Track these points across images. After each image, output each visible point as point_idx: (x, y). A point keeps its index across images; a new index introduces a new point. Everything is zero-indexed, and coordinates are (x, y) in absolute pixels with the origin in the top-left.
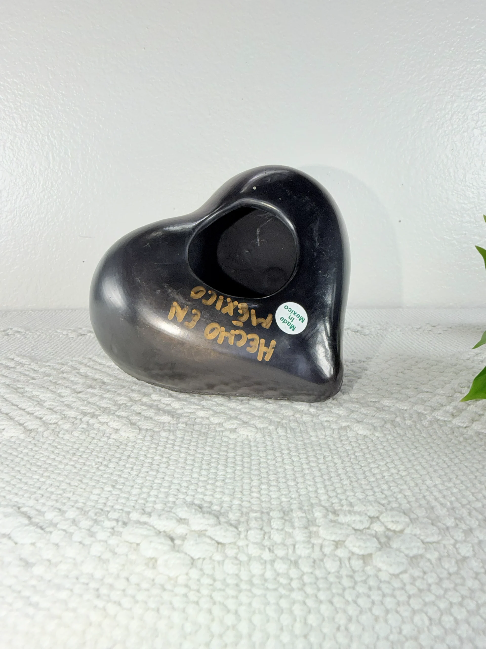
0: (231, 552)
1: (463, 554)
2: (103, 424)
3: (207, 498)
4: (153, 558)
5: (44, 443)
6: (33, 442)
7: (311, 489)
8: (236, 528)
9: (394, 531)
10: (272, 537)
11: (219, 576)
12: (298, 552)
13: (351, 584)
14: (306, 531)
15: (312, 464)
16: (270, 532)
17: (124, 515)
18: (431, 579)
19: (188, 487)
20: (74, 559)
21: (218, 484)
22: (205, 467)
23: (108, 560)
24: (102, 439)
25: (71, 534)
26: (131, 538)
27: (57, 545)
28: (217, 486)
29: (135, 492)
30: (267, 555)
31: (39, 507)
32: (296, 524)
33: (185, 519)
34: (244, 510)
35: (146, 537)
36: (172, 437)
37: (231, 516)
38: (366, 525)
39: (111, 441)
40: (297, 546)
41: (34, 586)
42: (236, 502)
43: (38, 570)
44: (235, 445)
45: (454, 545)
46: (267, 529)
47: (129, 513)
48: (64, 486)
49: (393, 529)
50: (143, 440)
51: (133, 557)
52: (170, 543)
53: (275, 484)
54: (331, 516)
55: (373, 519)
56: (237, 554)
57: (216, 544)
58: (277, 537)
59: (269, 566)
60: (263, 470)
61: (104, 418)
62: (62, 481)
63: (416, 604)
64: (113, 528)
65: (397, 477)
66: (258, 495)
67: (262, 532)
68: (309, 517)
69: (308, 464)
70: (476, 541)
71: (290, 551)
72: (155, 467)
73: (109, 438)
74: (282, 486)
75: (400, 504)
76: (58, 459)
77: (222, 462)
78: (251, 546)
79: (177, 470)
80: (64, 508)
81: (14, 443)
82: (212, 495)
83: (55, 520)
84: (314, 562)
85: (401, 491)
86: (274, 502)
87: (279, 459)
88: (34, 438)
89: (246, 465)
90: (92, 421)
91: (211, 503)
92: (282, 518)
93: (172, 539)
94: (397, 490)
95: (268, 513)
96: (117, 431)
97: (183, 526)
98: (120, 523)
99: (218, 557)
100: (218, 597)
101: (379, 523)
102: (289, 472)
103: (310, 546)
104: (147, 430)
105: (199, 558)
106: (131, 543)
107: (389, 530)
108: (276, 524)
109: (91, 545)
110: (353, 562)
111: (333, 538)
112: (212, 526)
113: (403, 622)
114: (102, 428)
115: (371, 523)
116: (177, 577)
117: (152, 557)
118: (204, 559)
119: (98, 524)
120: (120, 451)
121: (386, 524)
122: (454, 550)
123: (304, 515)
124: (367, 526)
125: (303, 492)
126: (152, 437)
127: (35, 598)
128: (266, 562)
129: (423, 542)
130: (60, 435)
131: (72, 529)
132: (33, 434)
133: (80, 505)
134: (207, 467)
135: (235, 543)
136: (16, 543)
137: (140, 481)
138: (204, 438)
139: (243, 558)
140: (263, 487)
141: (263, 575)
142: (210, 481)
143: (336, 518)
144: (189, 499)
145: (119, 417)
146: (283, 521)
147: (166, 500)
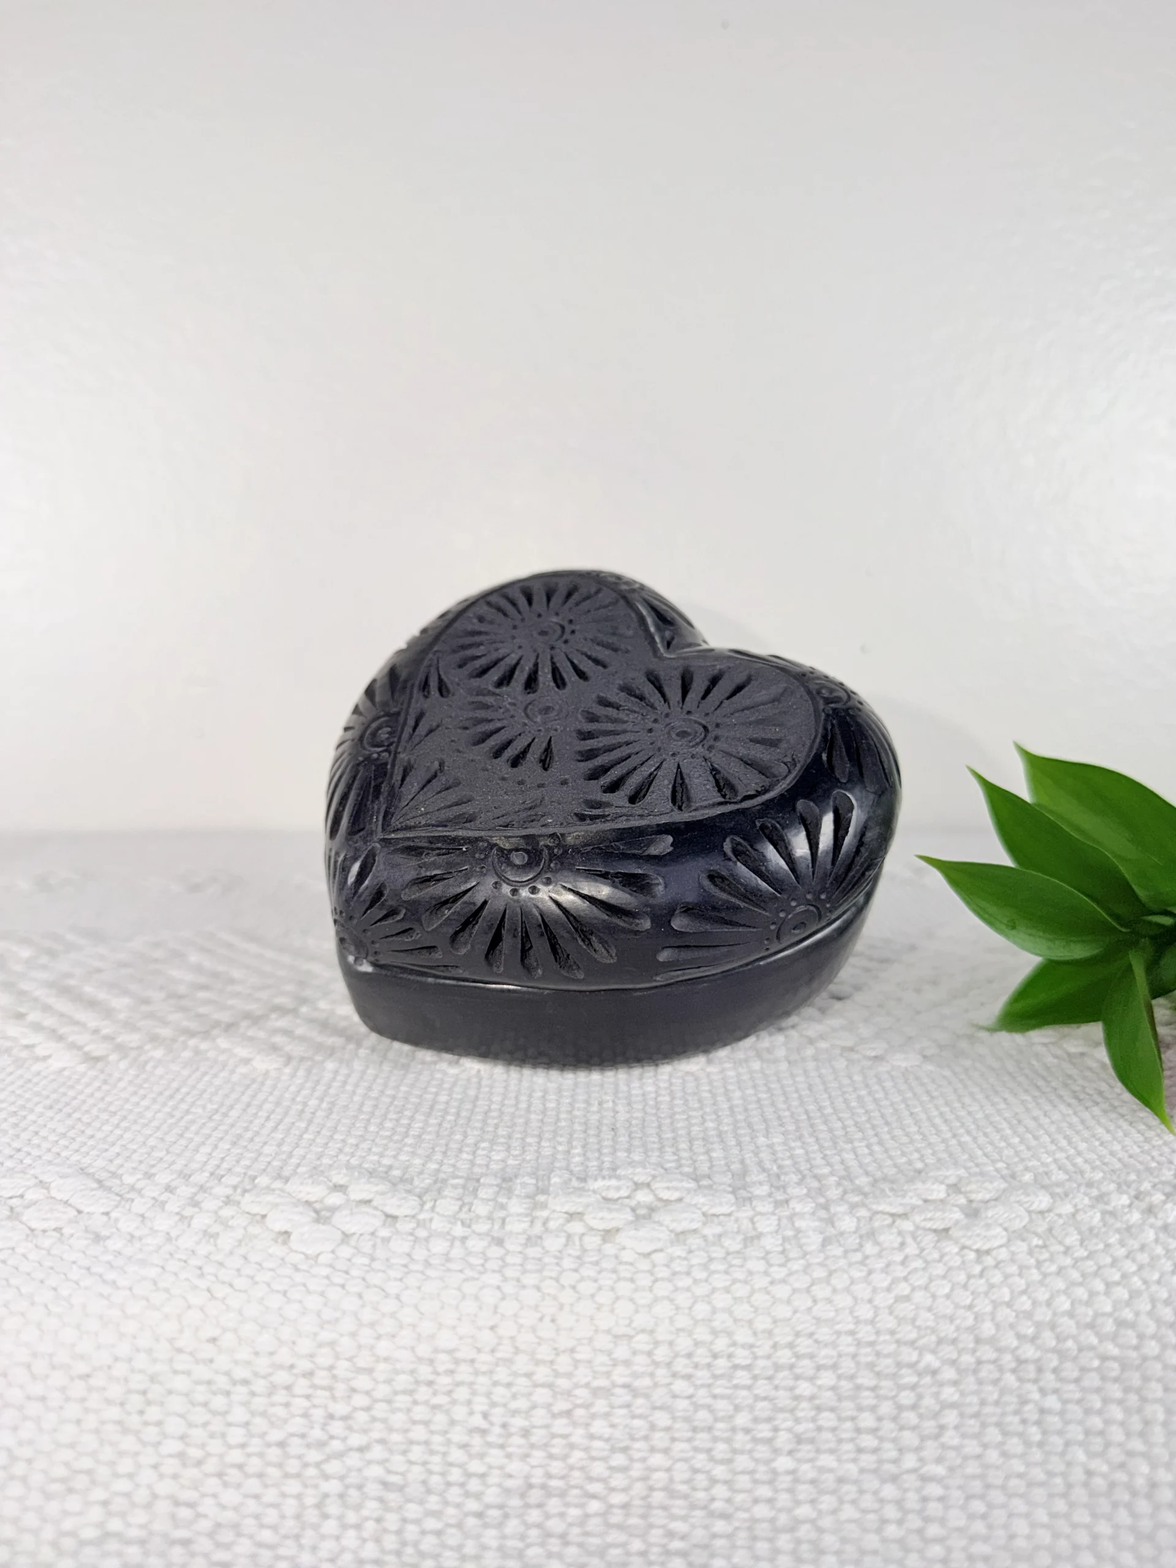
0: (405, 1226)
1: (760, 1230)
2: (224, 1051)
3: (386, 1161)
4: (286, 1232)
5: (120, 1080)
6: (102, 1077)
7: (560, 1148)
8: (420, 1197)
9: (667, 1202)
10: (473, 1208)
11: (380, 1253)
12: (508, 1228)
13: (573, 1266)
14: (527, 1200)
15: (576, 1113)
16: (471, 1204)
17: (247, 1180)
18: (697, 1259)
19: (357, 1145)
20: (168, 1234)
21: (409, 1141)
22: (392, 1116)
23: (218, 1234)
24: (222, 1075)
25: (163, 1204)
26: (256, 1209)
27: (142, 1216)
28: (405, 1145)
29: (267, 1150)
30: (459, 1230)
31: (112, 1169)
32: (517, 1192)
33: (341, 1186)
34: (442, 1176)
35: (276, 1205)
36: (344, 1071)
37: (416, 1182)
38: (624, 1193)
39: (235, 1078)
40: (507, 1220)
41: (109, 1263)
42: (433, 1166)
43: (116, 1244)
44: (454, 1084)
45: (752, 1220)
46: (467, 1200)
47: (254, 1178)
48: (152, 1142)
49: (665, 1198)
50: (293, 1076)
51: (255, 1230)
52: (314, 1215)
53: (502, 1140)
54: (575, 1183)
55: (637, 1186)
56: (414, 1229)
57: (383, 1218)
58: (482, 1209)
59: (457, 1243)
60: (490, 1121)
61: (223, 1043)
62: (151, 1135)
63: (663, 1289)
64: (228, 1197)
65: (712, 1133)
66: (470, 1157)
67: (460, 1203)
68: (540, 1184)
69: (570, 1112)
70: (787, 1213)
71: (496, 1227)
72: (307, 1116)
73: (233, 1072)
74: (515, 1143)
75: (695, 1169)
76: (145, 1103)
77: (425, 1109)
78: (436, 1217)
79: (344, 1121)
80: (153, 1171)
81: (69, 1078)
82: (395, 1157)
83: (139, 1185)
84: (529, 1239)
85: (707, 1152)
86: (494, 1166)
87: (523, 1105)
88: (102, 1071)
89: (464, 1114)
90: (204, 1046)
91: (390, 1167)
92: (497, 1185)
93: (317, 1212)
94: (702, 1150)
95: (478, 1180)
96: (247, 1061)
97: (340, 1194)
98: (239, 1191)
99: (384, 1233)
100: (375, 1279)
101: (646, 1191)
102: (534, 1124)
103: (528, 1219)
104: (302, 1059)
105: (354, 1234)
106: (255, 1215)
107: (660, 1200)
108: (483, 1193)
109: (192, 1217)
110: (586, 1239)
111: (566, 1208)
112: (382, 1193)
113: (637, 1311)
114: (222, 1058)
115: (635, 1190)
116: (319, 1255)
117: (283, 1230)
118: (361, 1235)
119: (205, 1192)
120: (249, 1092)
121: (657, 1192)
122: (750, 1225)
123: (534, 1181)
124: (626, 1194)
125: (547, 1152)
126: (309, 1071)
127: (111, 1276)
128: (454, 1238)
129: (704, 1214)
130: (148, 1068)
131: (165, 1196)
132: (100, 1065)
133: (177, 1167)
134: (394, 1116)
135: (413, 1217)
136: (79, 1212)
137: (279, 1136)
138: (402, 1072)
139: (422, 1233)
140: (483, 1145)
141: (447, 1254)
142: (396, 1138)
143: (582, 1185)
144: (354, 1161)
145: (251, 1039)
146: (496, 1189)
147: (318, 1163)
